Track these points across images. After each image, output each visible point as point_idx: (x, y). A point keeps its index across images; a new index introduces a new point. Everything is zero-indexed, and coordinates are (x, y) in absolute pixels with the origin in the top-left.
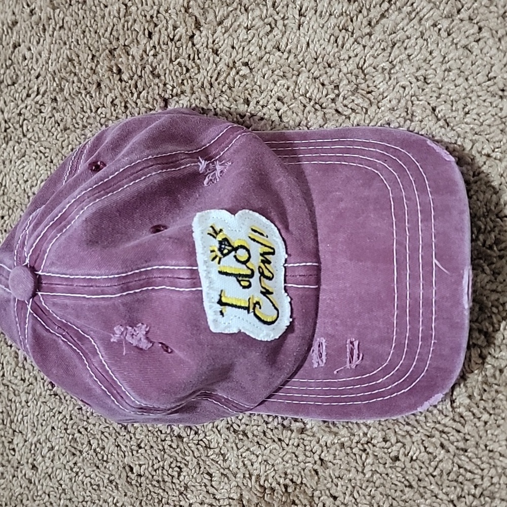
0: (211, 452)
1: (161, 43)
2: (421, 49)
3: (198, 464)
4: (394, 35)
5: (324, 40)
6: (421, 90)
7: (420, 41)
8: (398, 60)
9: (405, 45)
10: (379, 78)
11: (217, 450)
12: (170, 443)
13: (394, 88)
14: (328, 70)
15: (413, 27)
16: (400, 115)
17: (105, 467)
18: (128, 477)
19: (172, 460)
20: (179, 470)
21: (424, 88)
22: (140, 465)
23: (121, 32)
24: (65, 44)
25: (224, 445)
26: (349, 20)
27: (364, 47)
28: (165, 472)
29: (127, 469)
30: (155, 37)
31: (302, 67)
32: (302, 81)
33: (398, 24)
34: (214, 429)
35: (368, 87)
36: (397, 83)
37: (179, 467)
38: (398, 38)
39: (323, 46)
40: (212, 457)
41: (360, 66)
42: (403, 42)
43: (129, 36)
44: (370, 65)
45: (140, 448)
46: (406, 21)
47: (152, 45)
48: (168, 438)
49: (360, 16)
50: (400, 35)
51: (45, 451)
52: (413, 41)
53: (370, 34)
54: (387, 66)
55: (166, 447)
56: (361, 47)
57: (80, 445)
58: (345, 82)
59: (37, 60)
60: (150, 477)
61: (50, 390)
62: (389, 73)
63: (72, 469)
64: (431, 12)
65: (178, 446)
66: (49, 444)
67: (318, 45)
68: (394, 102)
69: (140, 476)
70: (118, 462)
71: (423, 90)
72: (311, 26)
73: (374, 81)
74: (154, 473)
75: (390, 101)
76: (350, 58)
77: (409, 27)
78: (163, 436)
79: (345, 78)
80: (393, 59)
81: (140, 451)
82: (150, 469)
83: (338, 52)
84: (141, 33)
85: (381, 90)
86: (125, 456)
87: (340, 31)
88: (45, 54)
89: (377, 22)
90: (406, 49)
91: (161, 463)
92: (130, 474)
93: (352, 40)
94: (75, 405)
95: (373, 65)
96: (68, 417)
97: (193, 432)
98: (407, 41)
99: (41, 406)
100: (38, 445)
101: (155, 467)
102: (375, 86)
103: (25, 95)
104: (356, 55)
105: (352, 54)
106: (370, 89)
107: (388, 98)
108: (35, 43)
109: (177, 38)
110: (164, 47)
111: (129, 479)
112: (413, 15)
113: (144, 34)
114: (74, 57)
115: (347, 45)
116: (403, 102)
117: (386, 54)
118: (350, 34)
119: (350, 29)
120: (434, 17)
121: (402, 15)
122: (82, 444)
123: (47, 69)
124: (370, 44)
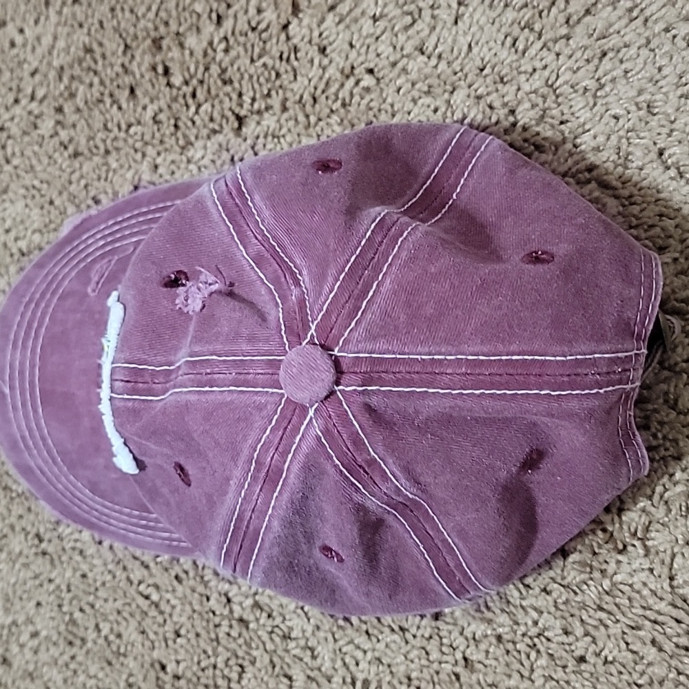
0: (292, 645)
1: (237, 32)
2: (645, 63)
3: (271, 661)
4: (604, 41)
5: (495, 42)
6: (643, 124)
7: (644, 52)
8: (609, 77)
9: (620, 55)
10: (579, 102)
11: (302, 643)
12: (227, 630)
13: (601, 118)
14: (500, 86)
15: (635, 30)
16: (609, 158)
17: (122, 664)
18: (158, 679)
19: (229, 654)
20: (240, 669)
21: (648, 119)
22: (178, 662)
23: (174, 13)
24: (81, 26)
25: (313, 634)
26: (537, 15)
27: (558, 55)
28: (218, 672)
29: (157, 666)
30: (228, 24)
31: (460, 79)
32: (458, 101)
33: (611, 25)
34: (299, 611)
35: (563, 114)
36: (607, 111)
37: (241, 666)
38: (610, 45)
39: (493, 52)
40: (294, 652)
41: (550, 83)
42: (618, 51)
43: (186, 20)
44: (566, 83)
45: (179, 636)
46: (625, 21)
47: (222, 35)
48: (225, 623)
49: (554, 10)
50: (614, 41)
51: (24, 638)
52: (633, 51)
53: (568, 37)
54: (592, 84)
55: (221, 635)
56: (553, 56)
57: (82, 629)
58: (527, 105)
59: (34, 49)
60: (195, 679)
61: (37, 546)
62: (595, 96)
63: (67, 665)
64: (663, 11)
65: (240, 635)
66: (31, 628)
67: (485, 49)
68: (601, 139)
69: (177, 677)
70: (143, 656)
71: (647, 123)
72: (475, 20)
73: (571, 107)
74: (200, 673)
75: (595, 137)
76: (535, 70)
77: (628, 30)
78: (217, 620)
79: (526, 99)
80: (602, 75)
81: (179, 640)
82: (195, 668)
83: (517, 61)
84: (205, 16)
85: (582, 120)
86: (154, 648)
87: (522, 29)
88: (47, 40)
89: (579, 21)
90: (621, 62)
91: (212, 660)
92: (161, 675)
93: (539, 44)
94: (75, 570)
95: (570, 83)
96: (64, 587)
97: (265, 615)
98: (624, 50)
99: (20, 570)
100: (14, 629)
101: (203, 664)
102: (572, 114)
103: (11, 100)
104: (545, 67)
105: (538, 65)
106: (565, 118)
107: (592, 132)
108: (32, 22)
109: (262, 26)
110: (242, 39)
111: (160, 683)
112: (635, 14)
113: (210, 18)
114: (95, 46)
115: (532, 51)
116: (614, 138)
117: (591, 67)
118: (537, 35)
119: (537, 27)
120: (667, 18)
121: (619, 12)
122: (86, 629)
123: (49, 64)
124: (567, 51)
